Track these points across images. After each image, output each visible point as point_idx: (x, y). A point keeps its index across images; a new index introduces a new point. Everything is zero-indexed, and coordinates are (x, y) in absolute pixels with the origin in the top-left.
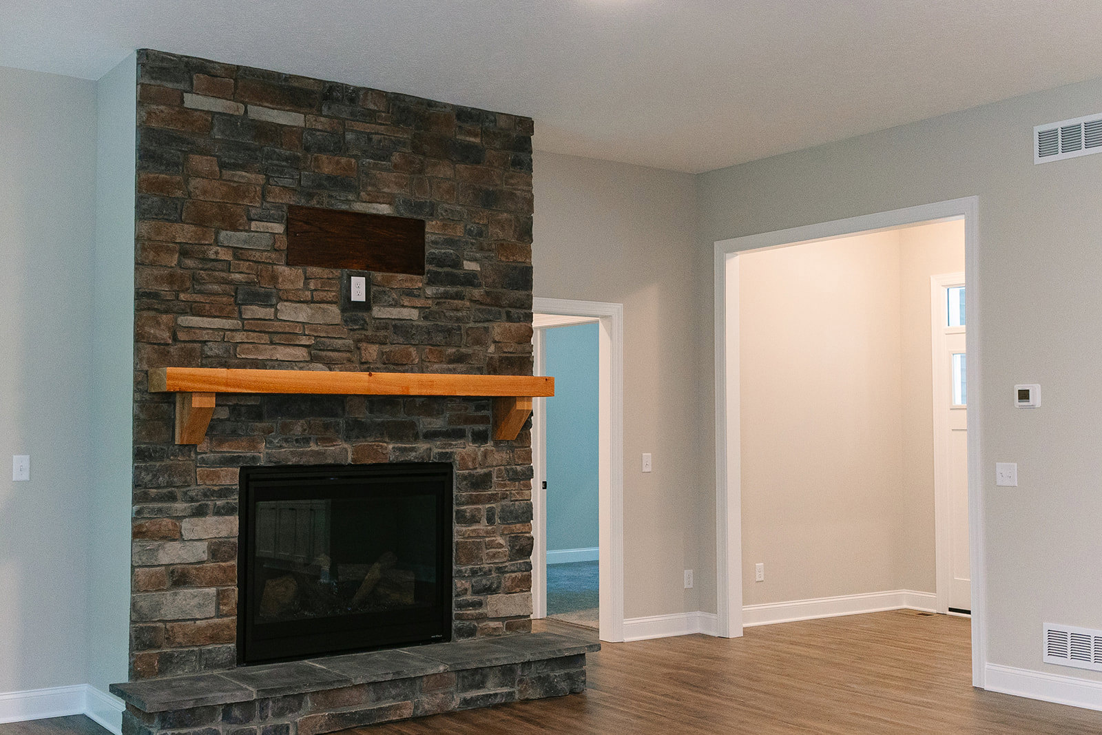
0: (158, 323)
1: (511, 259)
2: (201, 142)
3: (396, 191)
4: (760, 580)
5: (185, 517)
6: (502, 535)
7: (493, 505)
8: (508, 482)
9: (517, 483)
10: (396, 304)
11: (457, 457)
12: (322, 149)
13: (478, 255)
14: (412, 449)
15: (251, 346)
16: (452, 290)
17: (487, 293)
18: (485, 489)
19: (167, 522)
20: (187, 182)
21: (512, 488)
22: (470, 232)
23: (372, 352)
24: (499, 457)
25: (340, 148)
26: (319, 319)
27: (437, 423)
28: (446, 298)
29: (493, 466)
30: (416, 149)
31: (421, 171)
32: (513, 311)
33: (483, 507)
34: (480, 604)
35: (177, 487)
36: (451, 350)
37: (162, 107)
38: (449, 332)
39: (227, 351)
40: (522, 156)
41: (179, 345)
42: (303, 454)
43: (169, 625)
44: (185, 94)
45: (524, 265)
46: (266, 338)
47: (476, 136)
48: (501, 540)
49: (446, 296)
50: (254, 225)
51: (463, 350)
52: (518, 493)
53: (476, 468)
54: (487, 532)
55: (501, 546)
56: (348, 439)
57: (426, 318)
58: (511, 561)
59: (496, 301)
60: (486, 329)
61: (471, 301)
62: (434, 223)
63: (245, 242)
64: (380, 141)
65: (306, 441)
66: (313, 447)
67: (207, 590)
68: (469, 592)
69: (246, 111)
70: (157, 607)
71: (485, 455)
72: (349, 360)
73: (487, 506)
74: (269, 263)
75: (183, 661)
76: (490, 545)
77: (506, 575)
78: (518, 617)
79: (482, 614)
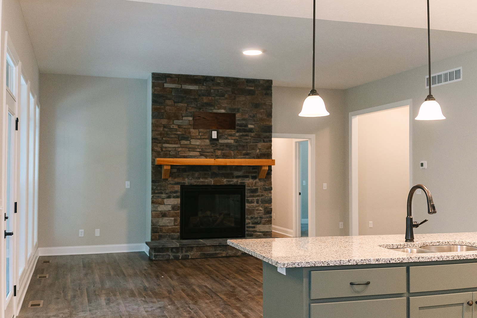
0: (157, 146)
1: (264, 123)
2: (169, 96)
3: (226, 105)
4: (371, 227)
5: (165, 198)
6: (262, 207)
8: (263, 191)
9: (267, 192)
10: (227, 139)
11: (246, 184)
12: (204, 95)
13: (253, 123)
14: (232, 181)
15: (183, 152)
16: (244, 133)
17: (256, 134)
18: (256, 193)
19: (160, 200)
20: (165, 108)
21: (265, 193)
22: (250, 116)
23: (219, 153)
24: (260, 184)
25: (209, 94)
26: (203, 144)
27: (240, 173)
28: (243, 136)
29: (258, 186)
30: (233, 93)
31: (235, 99)
32: (264, 139)
33: (255, 199)
34: (254, 227)
35: (163, 190)
36: (244, 152)
37: (158, 88)
38: (243, 146)
39: (176, 153)
40: (269, 92)
41: (163, 152)
42: (198, 182)
44: (164, 84)
46: (187, 150)
47: (253, 87)
48: (261, 208)
49: (243, 135)
50: (184, 118)
51: (248, 152)
53: (252, 187)
54: (257, 206)
55: (261, 210)
56: (211, 178)
57: (236, 142)
58: (264, 215)
59: (259, 136)
60: (256, 145)
61: (251, 137)
62: (239, 114)
63: (181, 123)
64: (221, 92)
65: (199, 178)
66: (202, 180)
67: (171, 218)
68: (251, 223)
69: (181, 86)
71: (256, 183)
72: (212, 155)
73: (256, 198)
74: (188, 129)
75: (165, 237)
76: (257, 210)
77: (263, 219)
78: (267, 232)
79: (255, 230)
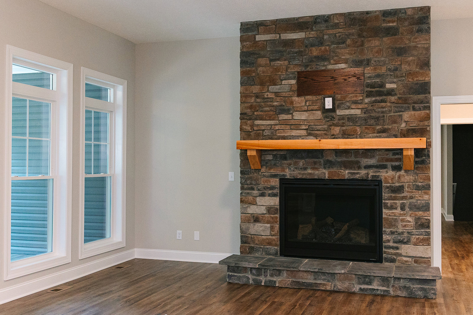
0: (247, 124)
1: (415, 79)
2: (262, 53)
3: (348, 56)
5: (257, 196)
6: (410, 216)
7: (405, 202)
8: (414, 191)
9: (420, 191)
10: (349, 108)
11: (383, 178)
12: (312, 45)
13: (395, 80)
14: (358, 173)
15: (282, 131)
16: (378, 98)
17: (400, 98)
18: (399, 193)
19: (251, 198)
20: (257, 70)
21: (417, 194)
23: (337, 130)
24: (408, 178)
25: (321, 43)
26: (311, 118)
27: (372, 162)
28: (376, 103)
29: (404, 183)
30: (360, 36)
31: (362, 45)
32: (416, 105)
33: (399, 202)
34: (397, 248)
35: (255, 185)
36: (378, 127)
37: (247, 43)
38: (378, 118)
39: (272, 133)
40: (425, 26)
41: (254, 132)
42: (303, 174)
43: (252, 236)
44: (256, 36)
45: (424, 81)
46: (288, 127)
47: (393, 22)
49: (375, 101)
50: (283, 82)
51: (386, 127)
52: (420, 197)
53: (393, 183)
54: (400, 214)
55: (409, 222)
56: (325, 168)
57: (365, 113)
58: (416, 229)
60: (401, 116)
61: (390, 102)
62: (369, 68)
63: (279, 89)
64: (340, 36)
65: (305, 169)
66: (310, 171)
67: (266, 225)
68: (391, 241)
69: (280, 36)
70: (248, 229)
71: (399, 177)
72: (326, 134)
73: (401, 202)
74: (289, 97)
75: (257, 250)
76: (403, 220)
77: (413, 236)
78: (421, 257)
79: (398, 253)
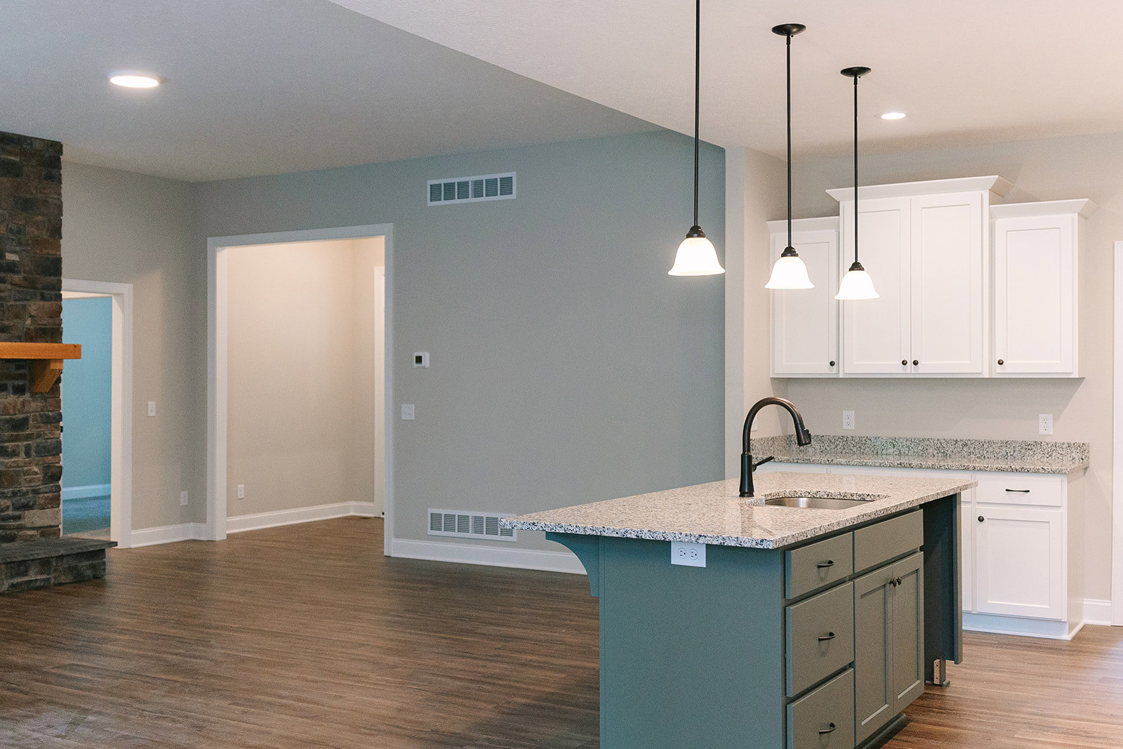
1: (45, 251)
4: (241, 497)
6: (37, 465)
7: (30, 442)
8: (41, 425)
9: (49, 426)
13: (18, 249)
17: (25, 279)
18: (24, 430)
21: (45, 429)
22: (11, 231)
24: (35, 405)
29: (29, 412)
32: (46, 292)
33: (23, 444)
34: (19, 518)
40: (54, 172)
45: (56, 257)
47: (16, 155)
48: (35, 469)
51: (5, 323)
52: (50, 433)
53: (15, 414)
54: (26, 463)
55: (36, 473)
58: (44, 484)
59: (32, 284)
60: (24, 306)
61: (12, 284)
68: (11, 508)
71: (23, 404)
73: (25, 443)
76: (27, 473)
77: (41, 496)
78: (51, 526)
79: (20, 525)
